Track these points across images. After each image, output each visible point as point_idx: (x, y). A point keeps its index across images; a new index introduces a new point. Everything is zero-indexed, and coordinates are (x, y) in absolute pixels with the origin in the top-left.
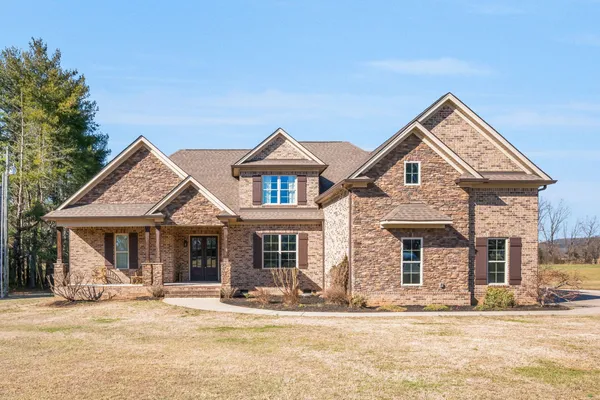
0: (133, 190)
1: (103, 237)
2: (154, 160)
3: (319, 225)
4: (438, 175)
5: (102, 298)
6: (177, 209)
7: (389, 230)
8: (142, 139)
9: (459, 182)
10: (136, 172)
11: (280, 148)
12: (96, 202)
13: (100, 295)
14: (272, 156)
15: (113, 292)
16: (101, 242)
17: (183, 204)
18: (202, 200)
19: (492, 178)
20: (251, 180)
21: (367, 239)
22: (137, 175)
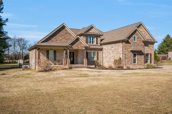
0: (60, 38)
1: (46, 51)
2: (66, 30)
3: (102, 49)
4: (139, 39)
5: (52, 69)
6: (74, 44)
7: (131, 51)
8: (64, 24)
9: (142, 41)
10: (61, 33)
11: (92, 30)
12: (50, 41)
13: (52, 68)
14: (90, 31)
15: (56, 68)
16: (45, 53)
17: (75, 43)
18: (80, 42)
19: (149, 41)
20: (85, 37)
21: (127, 53)
22: (61, 34)
